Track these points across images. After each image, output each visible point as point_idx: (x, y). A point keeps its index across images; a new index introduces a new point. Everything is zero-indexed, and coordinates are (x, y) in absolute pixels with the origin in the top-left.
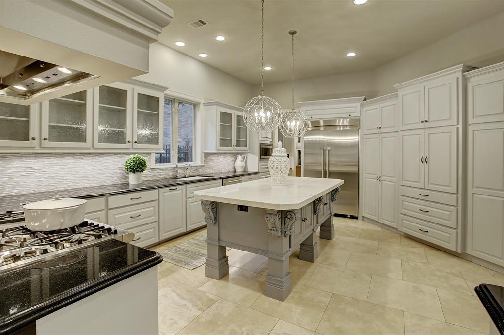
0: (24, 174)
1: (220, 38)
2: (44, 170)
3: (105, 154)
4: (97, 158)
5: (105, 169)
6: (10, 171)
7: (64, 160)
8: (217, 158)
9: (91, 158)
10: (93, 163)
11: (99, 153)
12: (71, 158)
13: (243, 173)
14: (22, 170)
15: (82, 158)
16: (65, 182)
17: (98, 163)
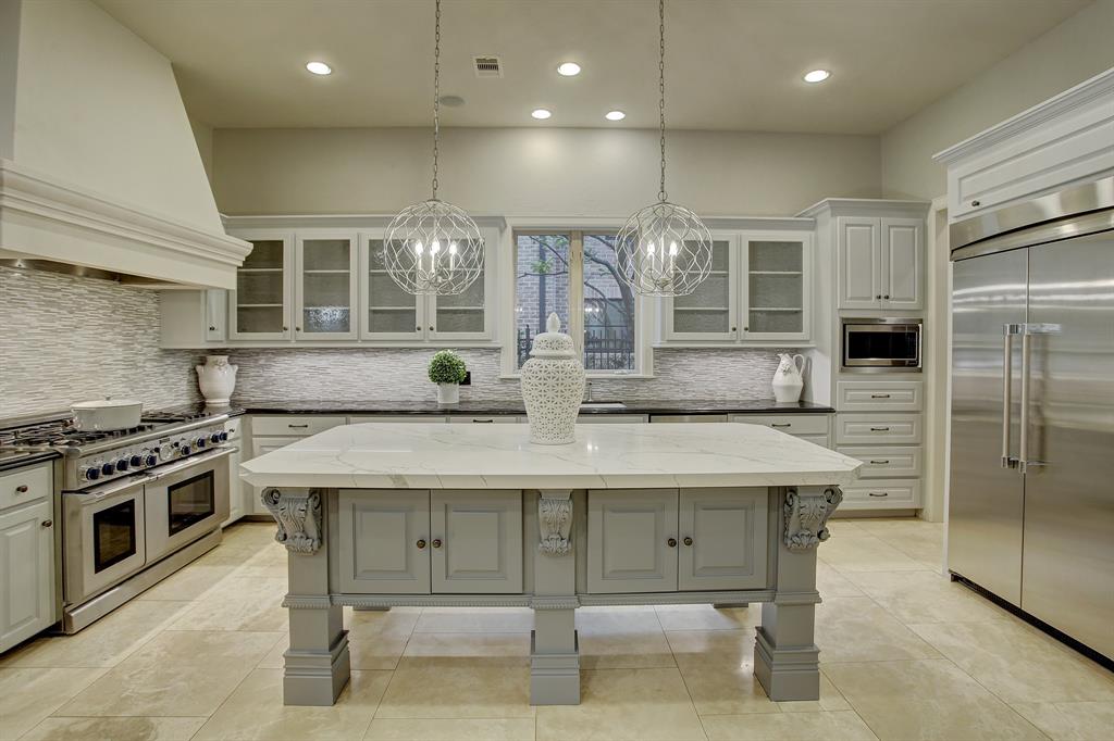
0: (308, 374)
1: (569, 69)
2: (329, 371)
3: (411, 349)
4: (398, 355)
5: (412, 374)
6: (295, 370)
7: (353, 359)
8: (705, 362)
9: (389, 356)
10: (392, 364)
11: (401, 349)
12: (361, 355)
13: (798, 406)
14: (305, 369)
15: (376, 356)
16: (354, 390)
17: (400, 364)
